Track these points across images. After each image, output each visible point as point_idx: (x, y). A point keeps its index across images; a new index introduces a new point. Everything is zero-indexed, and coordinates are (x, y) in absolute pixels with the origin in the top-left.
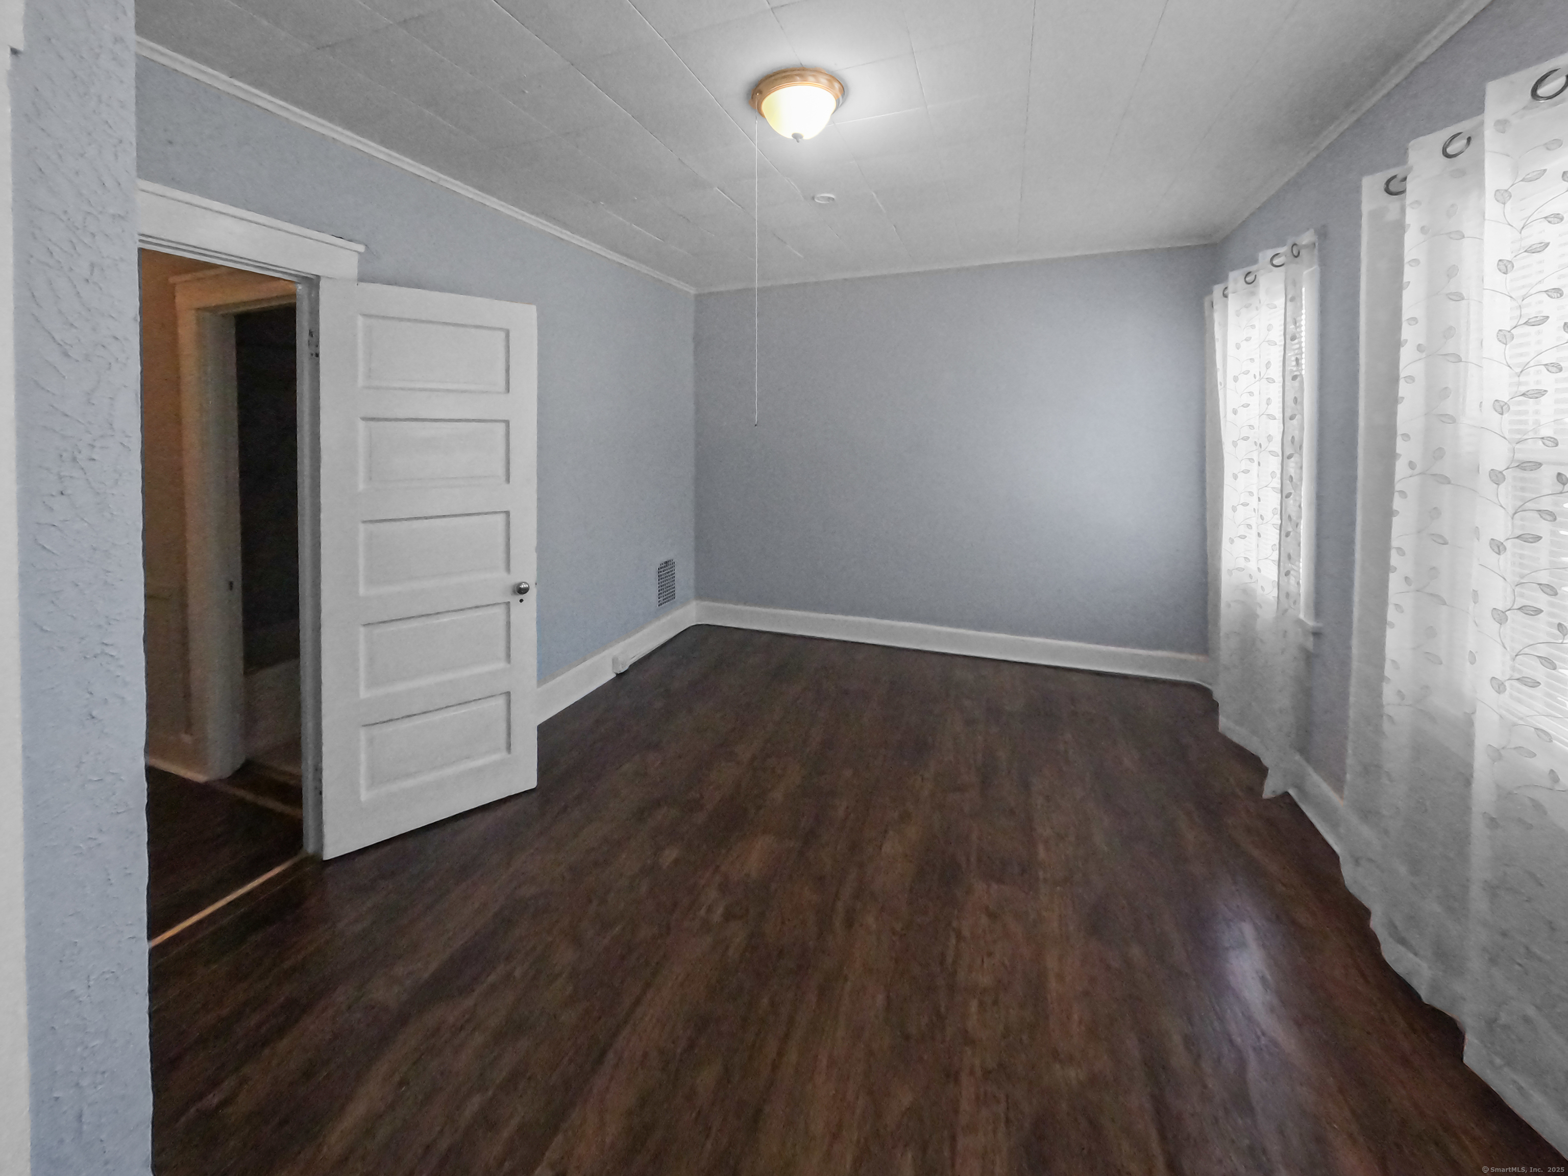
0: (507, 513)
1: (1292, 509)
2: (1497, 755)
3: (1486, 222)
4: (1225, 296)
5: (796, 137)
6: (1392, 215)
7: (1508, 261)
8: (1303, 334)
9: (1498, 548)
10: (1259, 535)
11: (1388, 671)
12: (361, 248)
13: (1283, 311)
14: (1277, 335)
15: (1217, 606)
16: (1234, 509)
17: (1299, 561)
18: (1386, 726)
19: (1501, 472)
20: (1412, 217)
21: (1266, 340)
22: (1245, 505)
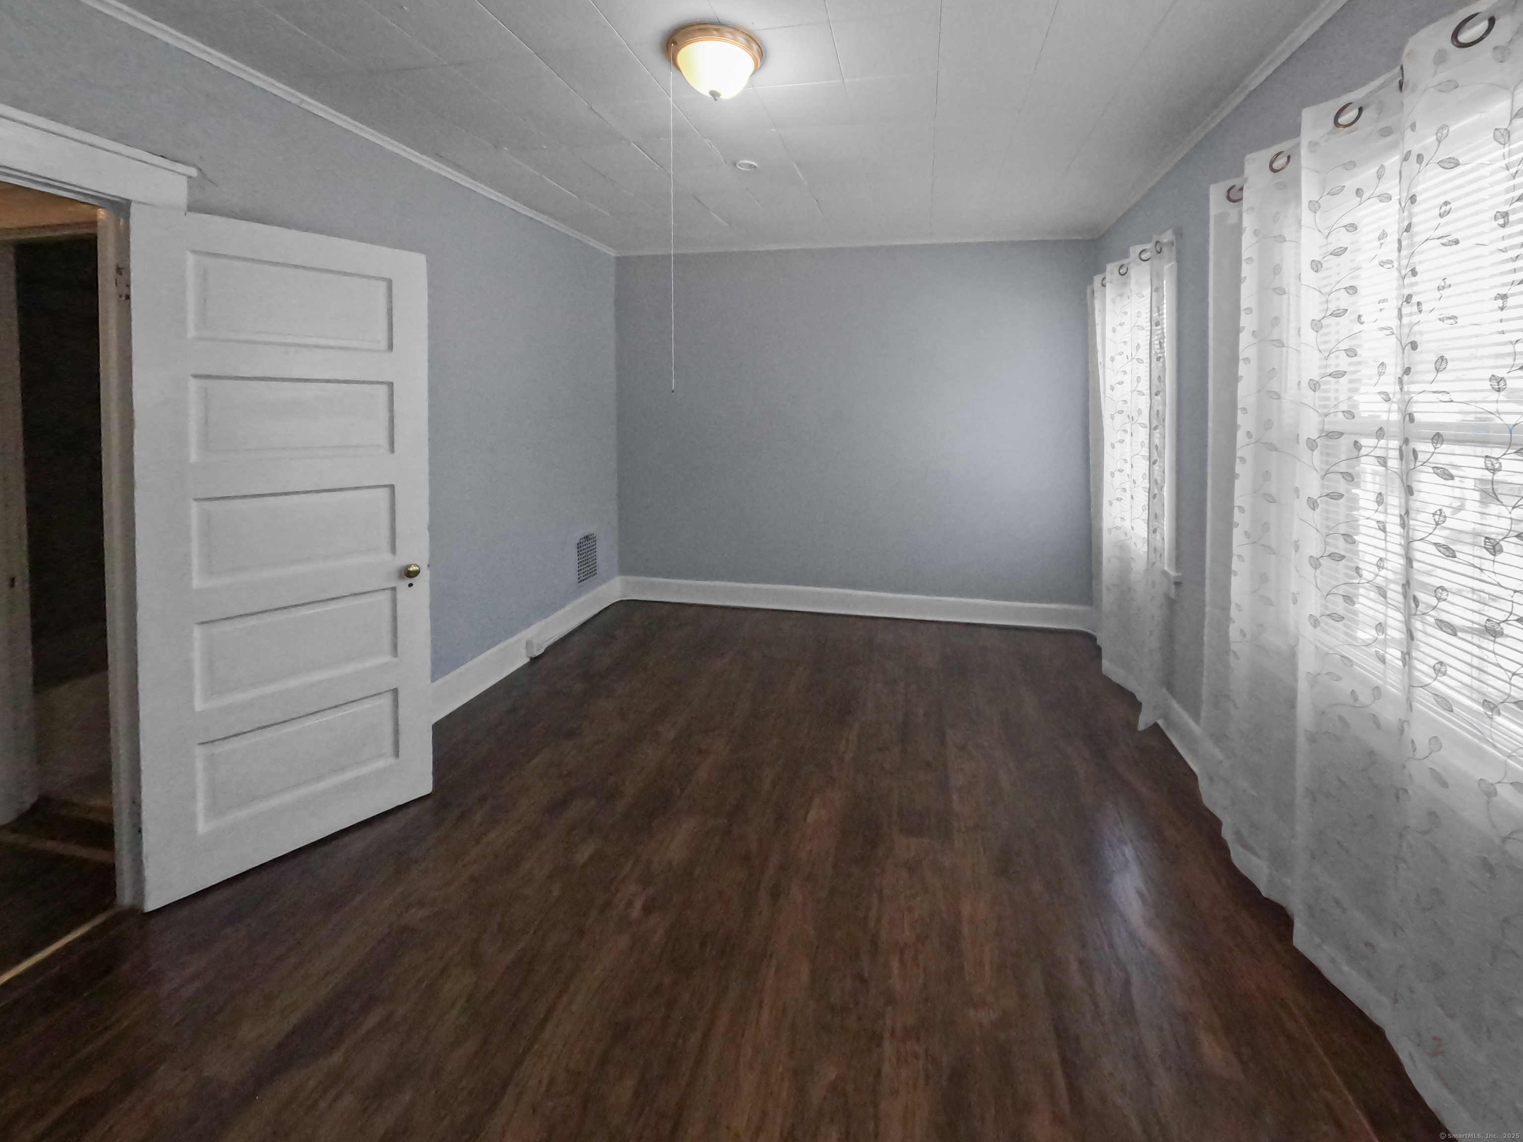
0: (392, 487)
1: (1157, 475)
2: (1314, 679)
3: (1303, 227)
4: (1104, 286)
5: (714, 94)
6: (1232, 220)
7: (1318, 261)
8: (1165, 321)
9: (1313, 504)
10: (1132, 497)
11: (1234, 613)
12: (193, 172)
13: (1149, 300)
14: (1144, 321)
15: (1100, 562)
16: (1112, 474)
17: (1164, 521)
18: (1232, 661)
19: (1315, 440)
20: (1248, 222)
21: (1136, 325)
22: (1121, 471)
